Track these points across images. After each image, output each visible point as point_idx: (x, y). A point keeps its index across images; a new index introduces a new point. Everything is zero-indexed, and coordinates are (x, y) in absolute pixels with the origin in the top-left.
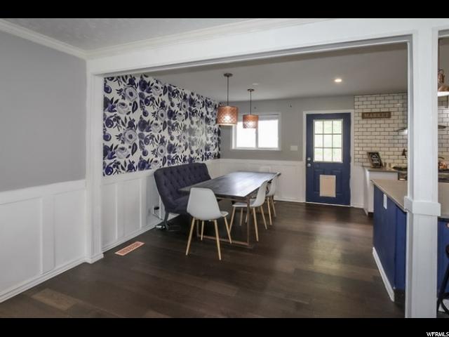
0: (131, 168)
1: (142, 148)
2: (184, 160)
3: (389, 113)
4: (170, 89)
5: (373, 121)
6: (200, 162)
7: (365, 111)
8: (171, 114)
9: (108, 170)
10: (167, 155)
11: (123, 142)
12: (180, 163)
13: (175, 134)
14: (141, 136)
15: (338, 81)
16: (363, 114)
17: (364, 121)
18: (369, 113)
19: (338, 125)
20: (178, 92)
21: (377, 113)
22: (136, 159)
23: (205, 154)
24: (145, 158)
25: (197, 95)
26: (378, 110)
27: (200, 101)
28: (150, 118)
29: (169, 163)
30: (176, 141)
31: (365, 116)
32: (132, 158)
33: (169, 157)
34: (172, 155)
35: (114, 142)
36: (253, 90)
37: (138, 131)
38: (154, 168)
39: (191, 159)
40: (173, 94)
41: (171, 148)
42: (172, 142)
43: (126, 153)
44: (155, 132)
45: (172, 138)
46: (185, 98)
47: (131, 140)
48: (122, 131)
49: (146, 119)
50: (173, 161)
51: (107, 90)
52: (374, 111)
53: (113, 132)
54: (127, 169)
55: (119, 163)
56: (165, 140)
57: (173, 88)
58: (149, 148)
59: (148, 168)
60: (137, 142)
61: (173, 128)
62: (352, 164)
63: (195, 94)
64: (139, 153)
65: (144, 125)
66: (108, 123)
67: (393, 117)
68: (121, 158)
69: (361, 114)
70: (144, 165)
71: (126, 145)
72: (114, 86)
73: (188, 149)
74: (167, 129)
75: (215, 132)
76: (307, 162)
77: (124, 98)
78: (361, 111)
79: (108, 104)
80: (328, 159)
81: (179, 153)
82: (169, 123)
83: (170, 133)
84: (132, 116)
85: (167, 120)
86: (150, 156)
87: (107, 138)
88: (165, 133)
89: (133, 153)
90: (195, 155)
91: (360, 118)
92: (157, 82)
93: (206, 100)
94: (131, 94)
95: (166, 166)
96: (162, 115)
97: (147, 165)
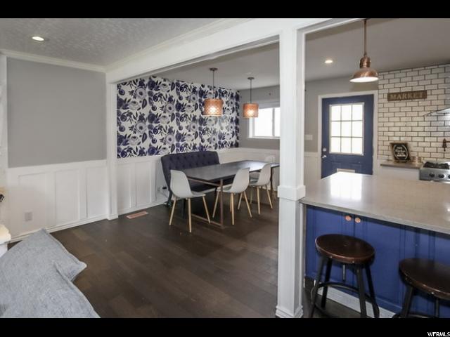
0: (142, 153)
1: (151, 137)
2: (194, 147)
3: (425, 92)
4: (178, 84)
5: (402, 104)
6: (213, 150)
7: (392, 91)
8: (179, 107)
9: (122, 154)
10: (175, 143)
11: (135, 132)
12: (189, 151)
13: (183, 124)
14: (150, 127)
15: (329, 62)
16: (389, 95)
17: (391, 104)
18: (397, 94)
19: (358, 110)
20: (186, 86)
21: (407, 93)
22: (146, 145)
23: (219, 142)
24: (155, 145)
25: (208, 86)
26: (409, 89)
27: (212, 92)
28: (158, 111)
29: (177, 150)
30: (184, 131)
31: (392, 97)
32: (142, 145)
33: (178, 145)
34: (181, 143)
35: (128, 132)
36: (253, 78)
37: (148, 123)
38: (163, 153)
39: (202, 147)
40: (182, 89)
41: (180, 137)
42: (181, 132)
43: (137, 141)
44: (163, 123)
45: (180, 128)
46: (194, 90)
47: (142, 131)
48: (134, 124)
49: (155, 113)
50: (182, 148)
51: (121, 92)
52: (403, 90)
53: (126, 124)
54: (138, 153)
55: (131, 149)
56: (173, 130)
57: (181, 83)
58: (157, 137)
59: (157, 153)
60: (147, 132)
61: (182, 119)
62: (375, 157)
63: (206, 86)
64: (149, 141)
65: (153, 118)
66: (122, 118)
67: (429, 98)
68: (133, 145)
69: (386, 96)
70: (153, 151)
71: (137, 135)
72: (127, 89)
73: (198, 138)
74: (175, 120)
75: (232, 121)
76: (323, 153)
77: (135, 97)
78: (387, 91)
79: (121, 103)
80: (346, 150)
81: (188, 141)
82: (178, 115)
83: (178, 124)
84: (142, 111)
85: (175, 112)
86: (159, 144)
87: (122, 129)
88: (174, 125)
89: (143, 141)
90: (206, 143)
91: (386, 101)
92: (165, 80)
93: (220, 91)
94: (141, 94)
95: (175, 152)
96: (170, 108)
97: (156, 151)
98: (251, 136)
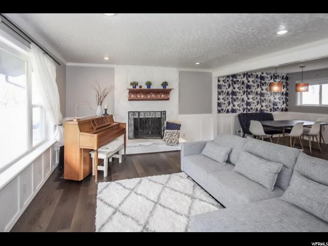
0: (228, 112)
1: (232, 103)
2: (257, 110)
4: (247, 74)
6: (269, 112)
8: (248, 87)
9: (219, 112)
10: (245, 107)
12: (254, 112)
13: (250, 96)
14: (232, 98)
20: (252, 75)
22: (230, 108)
23: (273, 108)
24: (234, 108)
25: (266, 73)
27: (269, 76)
28: (237, 90)
30: (251, 100)
32: (228, 108)
33: (247, 108)
34: (249, 107)
35: (221, 101)
36: (304, 67)
37: (231, 96)
38: (238, 113)
39: (261, 110)
40: (249, 76)
41: (248, 104)
42: (249, 101)
43: (226, 105)
44: (239, 96)
45: (248, 99)
46: (257, 77)
47: (228, 100)
48: (224, 97)
49: (234, 90)
50: (249, 110)
51: (219, 81)
53: (221, 97)
54: (226, 112)
55: (223, 109)
56: (244, 100)
57: (249, 73)
58: (236, 103)
59: (236, 112)
60: (231, 101)
61: (249, 93)
64: (231, 105)
65: (234, 93)
66: (219, 93)
68: (224, 107)
70: (233, 111)
71: (226, 102)
72: (221, 79)
73: (259, 105)
74: (245, 94)
75: (283, 94)
77: (225, 83)
79: (219, 87)
81: (253, 106)
82: (247, 91)
83: (247, 96)
84: (228, 90)
85: (245, 90)
86: (236, 107)
87: (219, 99)
88: (245, 97)
89: (229, 105)
90: (264, 108)
93: (274, 75)
94: (228, 81)
95: (245, 112)
96: (243, 88)
98: (299, 104)
